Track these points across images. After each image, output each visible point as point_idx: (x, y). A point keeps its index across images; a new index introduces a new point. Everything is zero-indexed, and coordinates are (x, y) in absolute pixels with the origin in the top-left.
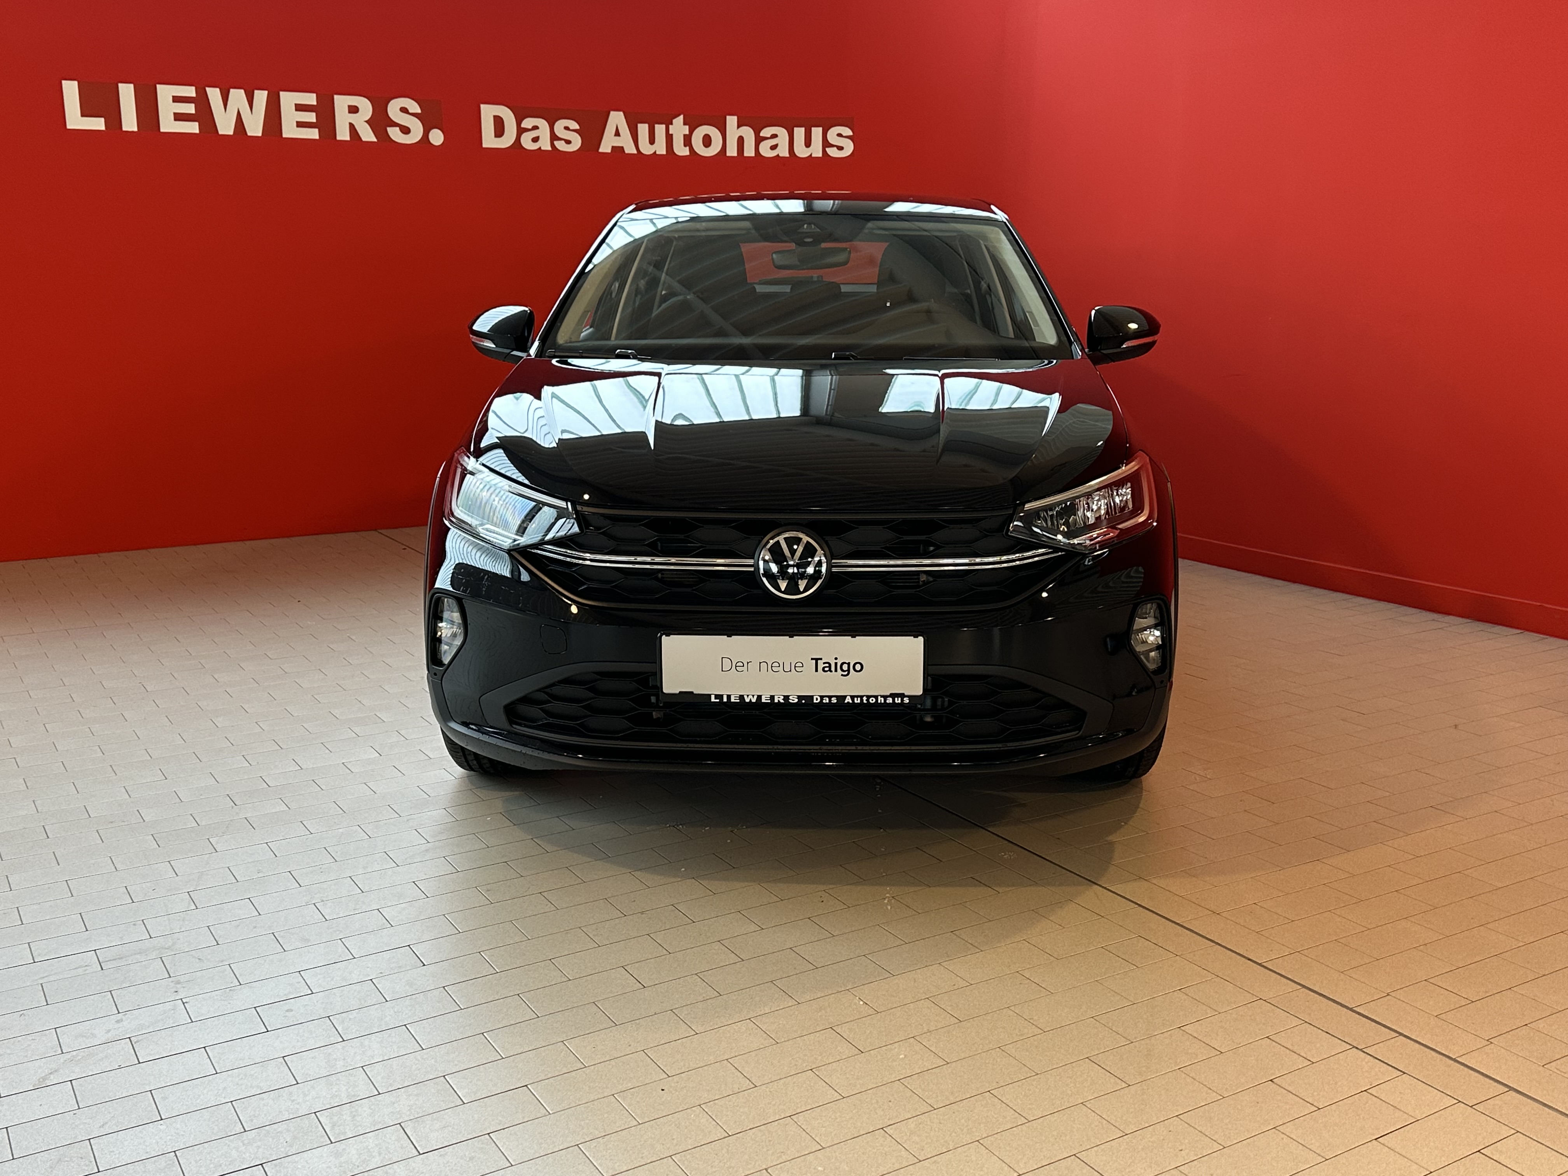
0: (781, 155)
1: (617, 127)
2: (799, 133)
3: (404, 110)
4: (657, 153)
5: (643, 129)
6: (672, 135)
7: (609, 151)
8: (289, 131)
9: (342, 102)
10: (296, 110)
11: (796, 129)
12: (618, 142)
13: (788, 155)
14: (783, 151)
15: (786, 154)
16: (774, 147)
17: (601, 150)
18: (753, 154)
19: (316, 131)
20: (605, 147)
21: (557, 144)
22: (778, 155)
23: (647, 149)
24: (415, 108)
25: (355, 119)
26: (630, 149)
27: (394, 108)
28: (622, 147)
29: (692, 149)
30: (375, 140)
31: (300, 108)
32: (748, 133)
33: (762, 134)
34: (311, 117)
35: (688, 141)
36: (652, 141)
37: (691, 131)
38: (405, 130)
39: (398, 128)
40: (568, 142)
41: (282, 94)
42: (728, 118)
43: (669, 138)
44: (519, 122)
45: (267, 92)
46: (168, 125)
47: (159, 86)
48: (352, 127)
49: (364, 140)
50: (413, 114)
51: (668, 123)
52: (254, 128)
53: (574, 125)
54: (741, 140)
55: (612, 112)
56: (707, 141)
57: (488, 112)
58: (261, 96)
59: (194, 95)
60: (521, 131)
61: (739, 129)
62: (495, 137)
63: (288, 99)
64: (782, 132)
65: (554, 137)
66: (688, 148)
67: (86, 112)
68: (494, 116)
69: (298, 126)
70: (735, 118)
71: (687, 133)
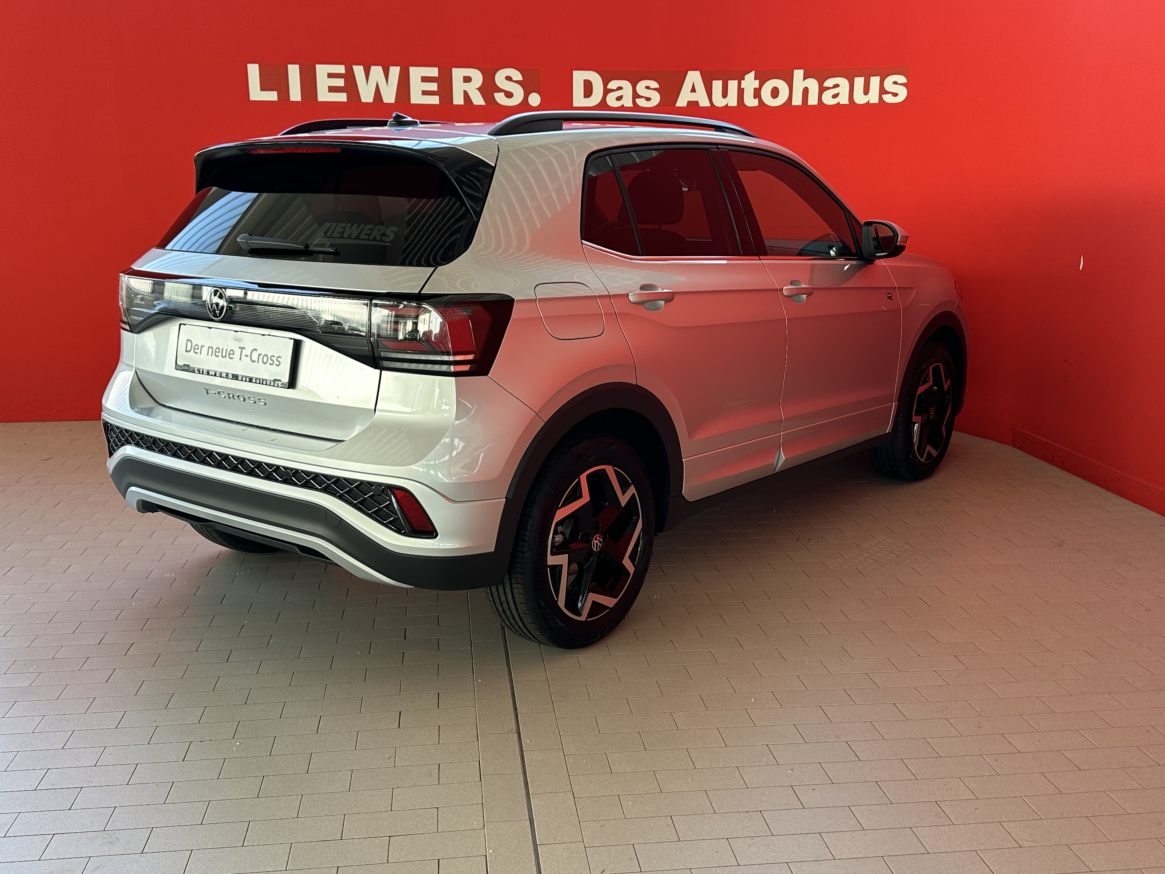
0: (841, 103)
1: (693, 85)
2: (859, 82)
3: (509, 78)
5: (717, 85)
6: (743, 89)
7: (685, 105)
8: (416, 98)
9: (458, 74)
10: (422, 81)
11: (856, 79)
12: (693, 97)
14: (844, 99)
15: (846, 101)
16: (835, 96)
17: (678, 104)
18: (816, 103)
19: (437, 97)
20: (682, 102)
21: (637, 100)
22: (839, 102)
23: (719, 102)
24: (517, 75)
25: (467, 87)
26: (704, 103)
27: (500, 78)
29: (761, 101)
30: (483, 103)
31: (425, 79)
32: (813, 85)
33: (825, 85)
34: (433, 87)
35: (757, 93)
36: (725, 95)
37: (761, 85)
38: (509, 95)
39: (503, 93)
40: (648, 99)
41: (412, 69)
42: (796, 71)
43: (741, 92)
44: (605, 84)
45: (398, 68)
46: (324, 96)
47: (318, 67)
48: (466, 93)
49: (475, 103)
50: (516, 82)
51: (740, 78)
52: (389, 96)
53: (654, 84)
54: (806, 91)
55: (690, 73)
56: (775, 93)
57: (579, 77)
58: (395, 71)
59: (343, 71)
60: (607, 91)
61: (805, 81)
62: (585, 97)
63: (416, 73)
64: (843, 82)
65: (636, 96)
66: (757, 99)
67: (262, 89)
68: (584, 80)
69: (423, 94)
70: (801, 72)
71: (758, 87)
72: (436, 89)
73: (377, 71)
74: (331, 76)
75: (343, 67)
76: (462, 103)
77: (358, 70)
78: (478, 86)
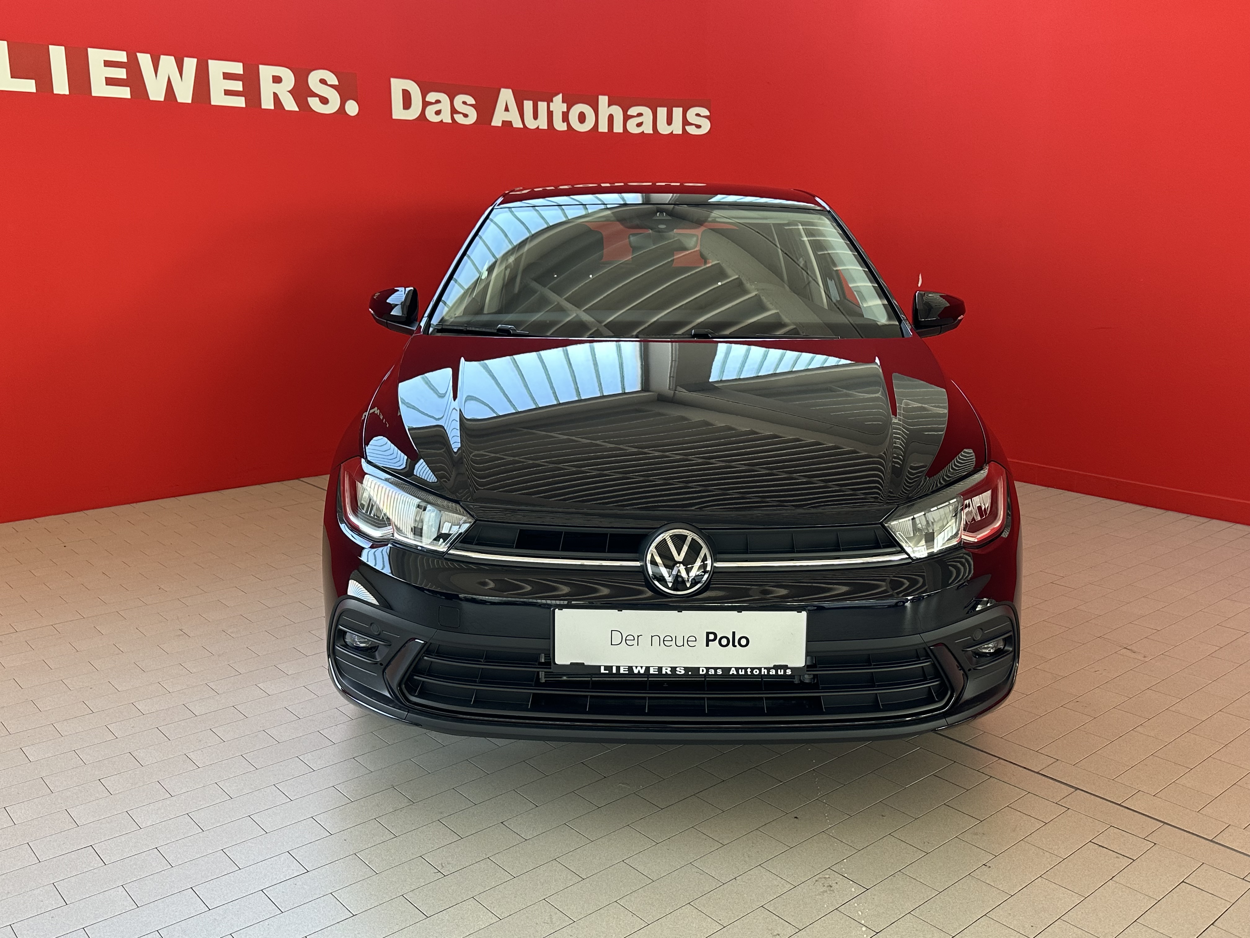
0: (645, 132)
1: (506, 103)
2: (662, 112)
3: (323, 81)
4: (539, 127)
5: (528, 105)
6: (553, 111)
7: (500, 125)
8: (218, 98)
9: (266, 72)
10: (224, 79)
11: (659, 109)
12: (507, 117)
14: (648, 129)
15: (650, 131)
16: (639, 125)
17: (492, 124)
18: (621, 131)
19: (243, 98)
20: (497, 121)
21: (455, 116)
22: (643, 131)
23: (531, 124)
24: (332, 79)
25: (277, 88)
26: (517, 123)
27: (313, 81)
28: (511, 122)
29: (569, 125)
31: (227, 76)
33: (629, 113)
34: (238, 86)
35: (565, 117)
36: (535, 116)
37: (569, 109)
38: (324, 100)
39: (317, 99)
40: (466, 116)
41: (211, 62)
42: (600, 97)
43: (550, 114)
44: (424, 97)
45: (196, 59)
46: (99, 89)
47: (90, 50)
48: (276, 96)
49: (286, 109)
51: (549, 100)
52: (184, 95)
53: (471, 100)
54: (611, 118)
55: (502, 89)
56: (582, 117)
57: (397, 86)
58: (190, 64)
59: (125, 60)
60: (426, 104)
61: (610, 108)
62: (404, 108)
63: (216, 67)
64: (647, 111)
65: (454, 111)
66: (566, 123)
67: (15, 74)
68: (403, 90)
69: (225, 94)
70: (606, 98)
71: (565, 110)
72: (241, 89)
73: (168, 62)
74: (108, 64)
75: (124, 53)
76: (271, 107)
77: (145, 60)
78: (290, 89)
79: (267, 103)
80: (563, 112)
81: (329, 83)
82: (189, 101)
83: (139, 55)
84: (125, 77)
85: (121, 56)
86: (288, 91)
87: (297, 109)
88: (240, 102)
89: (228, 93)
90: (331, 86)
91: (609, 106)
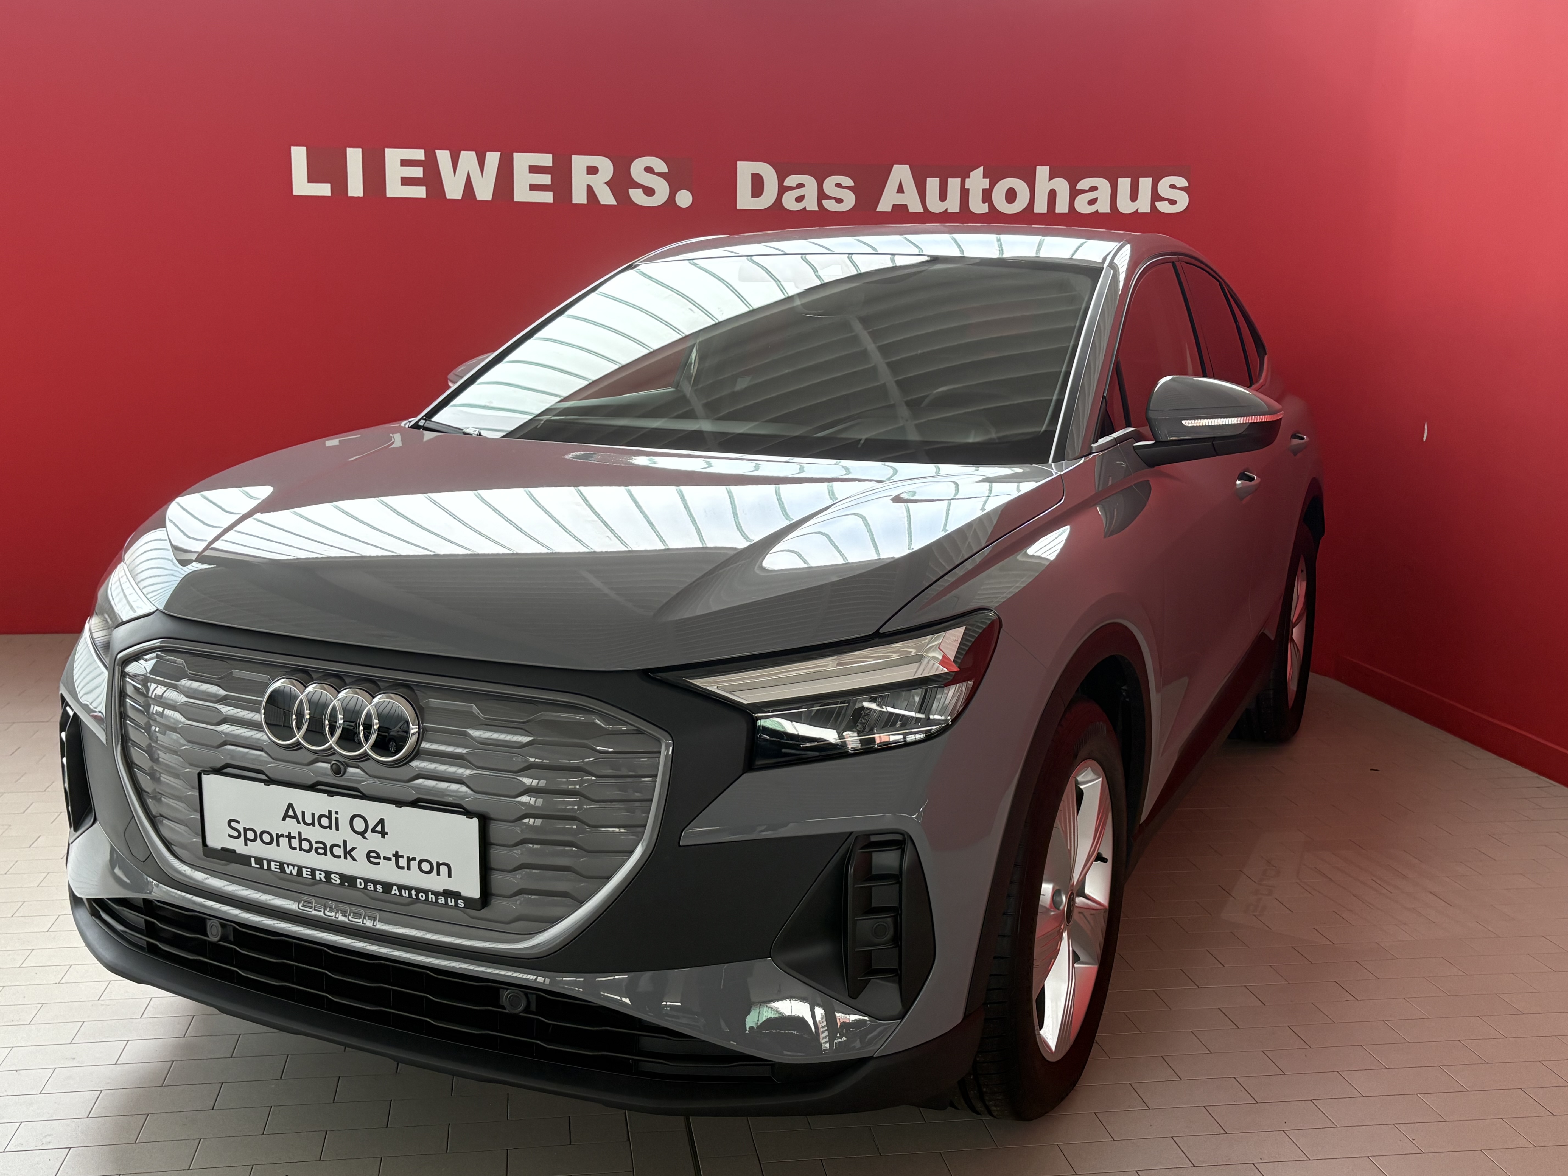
0: (1100, 212)
1: (901, 183)
2: (1124, 184)
3: (649, 170)
4: (949, 211)
5: (933, 184)
6: (968, 189)
7: (889, 210)
8: (522, 194)
9: (580, 163)
10: (530, 172)
11: (1121, 181)
12: (900, 200)
13: (1109, 211)
14: (1103, 207)
15: (1107, 210)
16: (1092, 202)
17: (880, 209)
18: (1067, 211)
19: (551, 194)
20: (885, 206)
21: (824, 202)
22: (1097, 211)
23: (935, 206)
24: (661, 166)
25: (592, 180)
26: (915, 206)
27: (637, 169)
28: (906, 205)
29: (992, 206)
30: (613, 202)
31: (534, 169)
32: (1062, 186)
33: (1078, 187)
34: (546, 179)
35: (987, 196)
36: (943, 196)
37: (992, 185)
38: (649, 192)
39: (641, 190)
40: (839, 201)
41: (516, 155)
42: (1039, 169)
43: (965, 194)
44: (781, 180)
45: (499, 153)
46: (394, 189)
47: (387, 150)
48: (590, 189)
49: (602, 202)
50: (659, 174)
51: (964, 176)
52: (484, 191)
53: (847, 181)
54: (1052, 195)
55: (895, 166)
56: (1011, 195)
57: (745, 170)
58: (493, 158)
59: (423, 158)
60: (783, 189)
61: (1051, 181)
62: (753, 197)
63: (522, 161)
64: (1103, 185)
65: (822, 195)
66: (987, 204)
67: (312, 178)
68: (753, 174)
69: (531, 189)
70: (1046, 169)
71: (988, 187)
72: (549, 183)
73: (468, 158)
74: (404, 163)
75: (423, 151)
76: (585, 202)
77: (443, 157)
78: (606, 181)
79: (579, 197)
80: (983, 190)
81: (656, 171)
82: (490, 198)
83: (437, 151)
84: (421, 176)
85: (419, 154)
86: (605, 183)
87: (615, 203)
88: (547, 197)
89: (533, 187)
90: (660, 175)
91: (1050, 180)
